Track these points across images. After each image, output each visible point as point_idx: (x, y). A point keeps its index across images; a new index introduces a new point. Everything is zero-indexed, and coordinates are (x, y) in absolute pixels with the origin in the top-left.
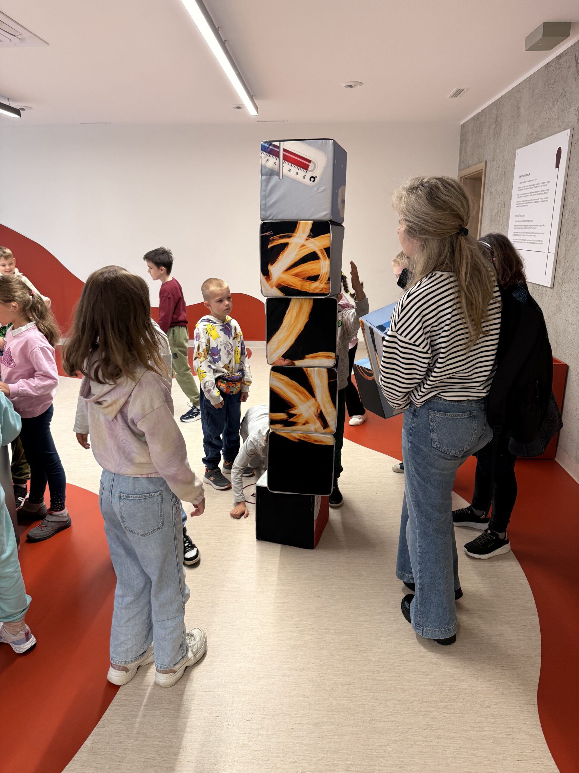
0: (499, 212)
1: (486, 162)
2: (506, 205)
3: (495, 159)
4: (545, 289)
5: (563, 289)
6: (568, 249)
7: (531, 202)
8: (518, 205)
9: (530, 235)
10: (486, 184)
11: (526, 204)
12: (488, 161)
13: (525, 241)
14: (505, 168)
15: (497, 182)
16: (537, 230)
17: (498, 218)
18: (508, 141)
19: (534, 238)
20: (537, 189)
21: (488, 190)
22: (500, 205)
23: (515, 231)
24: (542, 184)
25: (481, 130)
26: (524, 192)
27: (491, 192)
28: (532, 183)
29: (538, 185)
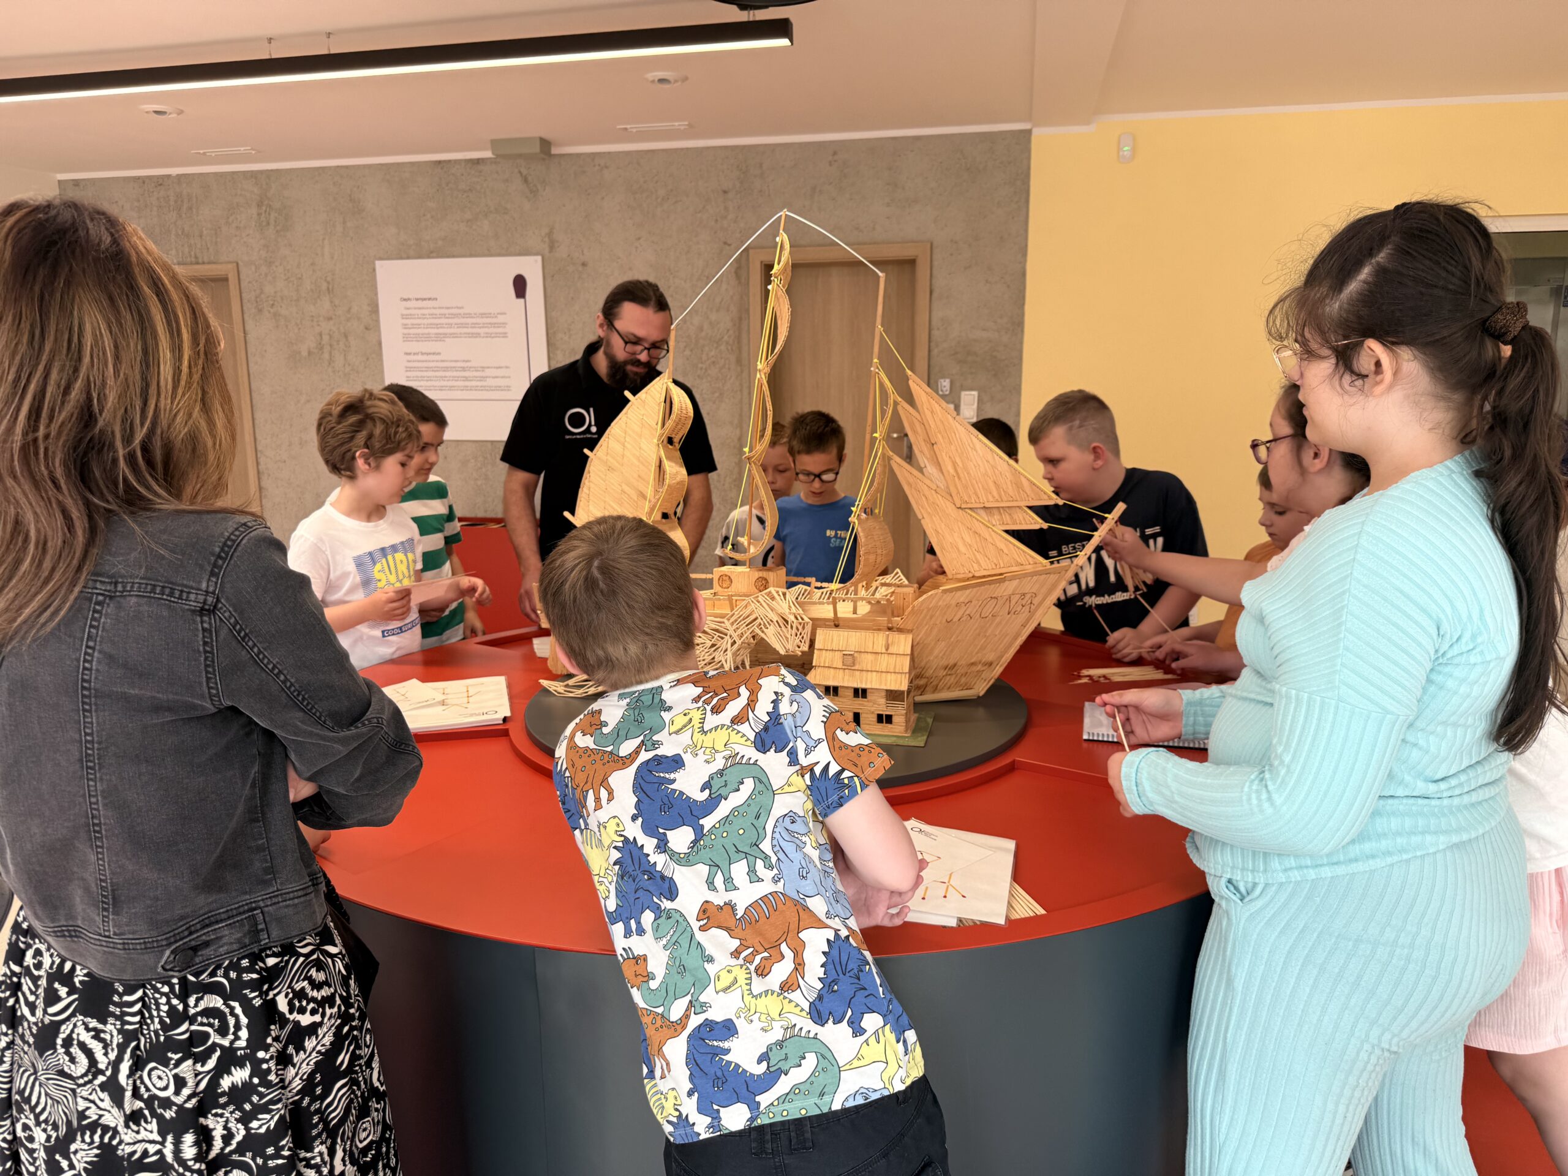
0: (326, 348)
1: (237, 264)
3: (276, 264)
7: (454, 336)
8: (407, 338)
9: (466, 379)
10: (245, 301)
11: (440, 338)
12: (240, 263)
13: (451, 388)
14: (328, 283)
15: (298, 300)
16: (488, 372)
17: (326, 356)
18: (326, 242)
19: (479, 384)
20: (470, 321)
21: (260, 311)
22: (326, 338)
23: (409, 374)
24: (483, 315)
25: (190, 208)
26: (425, 321)
27: (276, 315)
28: (451, 311)
29: (469, 315)
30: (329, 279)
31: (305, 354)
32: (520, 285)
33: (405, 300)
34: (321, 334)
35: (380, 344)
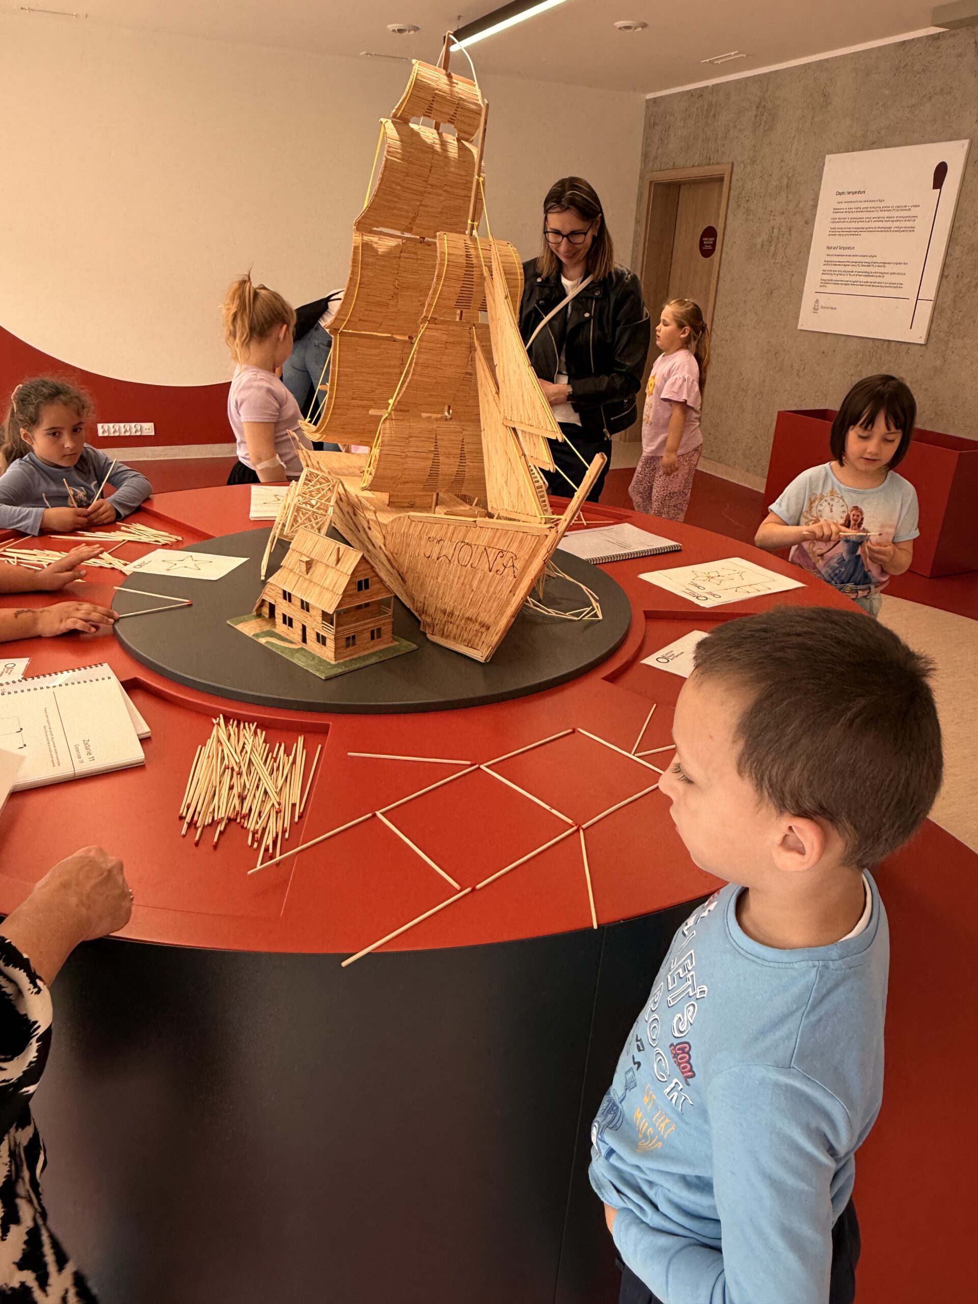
0: (775, 241)
1: (733, 164)
2: (793, 232)
3: (758, 162)
4: (903, 346)
5: (950, 345)
6: (961, 295)
7: (870, 230)
8: (833, 232)
9: (868, 275)
10: (731, 198)
11: (856, 232)
12: (735, 164)
13: (854, 283)
14: (789, 178)
15: (765, 196)
16: (889, 269)
17: (772, 249)
18: (796, 138)
19: (878, 279)
20: (886, 214)
21: (739, 206)
22: (776, 231)
23: (827, 268)
24: (899, 208)
25: (714, 115)
26: (850, 215)
27: (748, 210)
28: (872, 204)
29: (887, 209)
30: (790, 175)
31: (759, 246)
32: (941, 172)
33: (840, 194)
34: (773, 228)
35: (812, 235)
